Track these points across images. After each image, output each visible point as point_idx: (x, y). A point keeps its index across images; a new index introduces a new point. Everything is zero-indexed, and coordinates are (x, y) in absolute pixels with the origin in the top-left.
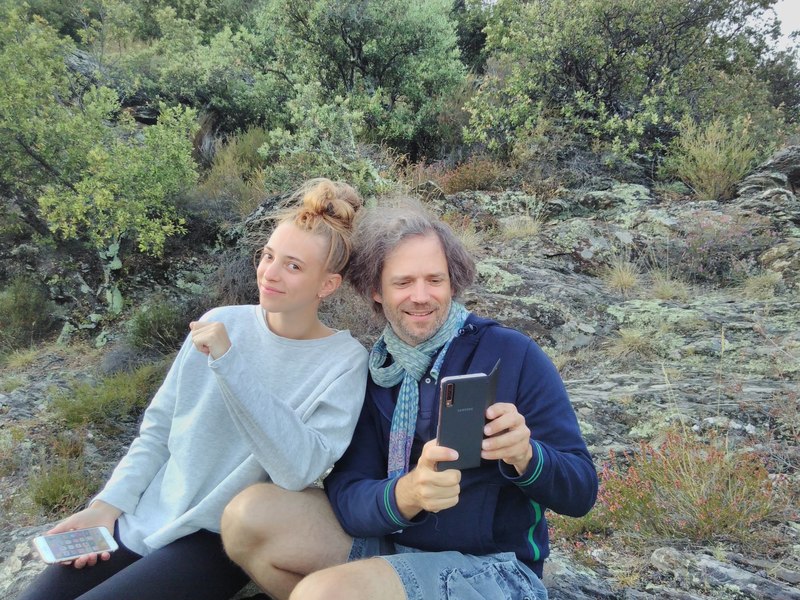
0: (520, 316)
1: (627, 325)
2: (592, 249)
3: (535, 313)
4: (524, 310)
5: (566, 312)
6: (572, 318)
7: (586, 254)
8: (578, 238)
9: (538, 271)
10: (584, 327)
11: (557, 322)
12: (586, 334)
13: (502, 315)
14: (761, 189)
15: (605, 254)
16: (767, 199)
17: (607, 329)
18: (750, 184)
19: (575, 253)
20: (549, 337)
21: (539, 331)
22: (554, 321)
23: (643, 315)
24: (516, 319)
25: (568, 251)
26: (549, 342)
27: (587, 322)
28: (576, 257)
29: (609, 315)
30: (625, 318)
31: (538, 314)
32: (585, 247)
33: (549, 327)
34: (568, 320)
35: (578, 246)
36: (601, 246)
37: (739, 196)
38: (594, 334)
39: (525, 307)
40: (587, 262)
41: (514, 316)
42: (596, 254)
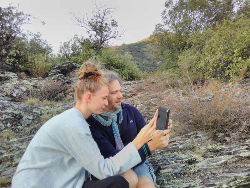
0: (8, 117)
1: (41, 115)
2: (15, 93)
3: (14, 115)
4: (10, 115)
5: (23, 114)
6: (25, 115)
7: (14, 95)
8: (11, 90)
9: (4, 101)
10: (29, 118)
11: (21, 117)
12: (30, 120)
13: (2, 117)
14: (55, 74)
15: (19, 94)
16: (58, 77)
17: (35, 117)
18: (51, 73)
19: (11, 95)
20: (19, 123)
21: (16, 121)
22: (20, 117)
23: (46, 111)
24: (7, 119)
25: (9, 94)
26: (20, 124)
27: (30, 116)
28: (11, 96)
29: (34, 113)
30: (40, 113)
31: (15, 115)
32: (14, 93)
33: (19, 119)
34: (24, 116)
35: (11, 92)
36: (18, 92)
37: (49, 76)
38: (32, 119)
39: (10, 114)
40: (15, 97)
41: (7, 117)
42: (17, 94)
